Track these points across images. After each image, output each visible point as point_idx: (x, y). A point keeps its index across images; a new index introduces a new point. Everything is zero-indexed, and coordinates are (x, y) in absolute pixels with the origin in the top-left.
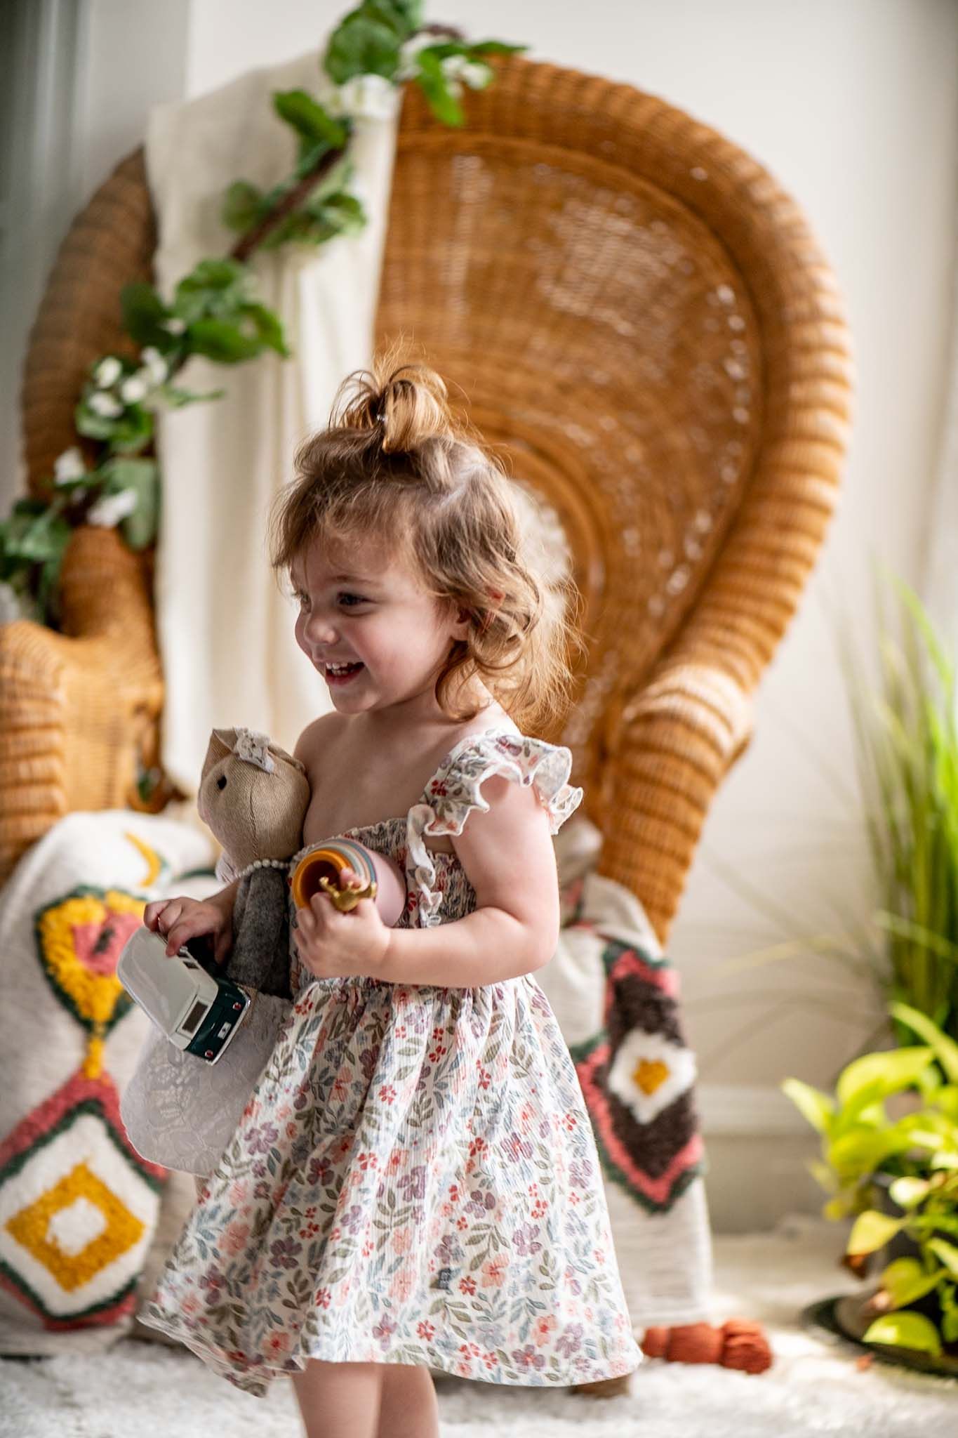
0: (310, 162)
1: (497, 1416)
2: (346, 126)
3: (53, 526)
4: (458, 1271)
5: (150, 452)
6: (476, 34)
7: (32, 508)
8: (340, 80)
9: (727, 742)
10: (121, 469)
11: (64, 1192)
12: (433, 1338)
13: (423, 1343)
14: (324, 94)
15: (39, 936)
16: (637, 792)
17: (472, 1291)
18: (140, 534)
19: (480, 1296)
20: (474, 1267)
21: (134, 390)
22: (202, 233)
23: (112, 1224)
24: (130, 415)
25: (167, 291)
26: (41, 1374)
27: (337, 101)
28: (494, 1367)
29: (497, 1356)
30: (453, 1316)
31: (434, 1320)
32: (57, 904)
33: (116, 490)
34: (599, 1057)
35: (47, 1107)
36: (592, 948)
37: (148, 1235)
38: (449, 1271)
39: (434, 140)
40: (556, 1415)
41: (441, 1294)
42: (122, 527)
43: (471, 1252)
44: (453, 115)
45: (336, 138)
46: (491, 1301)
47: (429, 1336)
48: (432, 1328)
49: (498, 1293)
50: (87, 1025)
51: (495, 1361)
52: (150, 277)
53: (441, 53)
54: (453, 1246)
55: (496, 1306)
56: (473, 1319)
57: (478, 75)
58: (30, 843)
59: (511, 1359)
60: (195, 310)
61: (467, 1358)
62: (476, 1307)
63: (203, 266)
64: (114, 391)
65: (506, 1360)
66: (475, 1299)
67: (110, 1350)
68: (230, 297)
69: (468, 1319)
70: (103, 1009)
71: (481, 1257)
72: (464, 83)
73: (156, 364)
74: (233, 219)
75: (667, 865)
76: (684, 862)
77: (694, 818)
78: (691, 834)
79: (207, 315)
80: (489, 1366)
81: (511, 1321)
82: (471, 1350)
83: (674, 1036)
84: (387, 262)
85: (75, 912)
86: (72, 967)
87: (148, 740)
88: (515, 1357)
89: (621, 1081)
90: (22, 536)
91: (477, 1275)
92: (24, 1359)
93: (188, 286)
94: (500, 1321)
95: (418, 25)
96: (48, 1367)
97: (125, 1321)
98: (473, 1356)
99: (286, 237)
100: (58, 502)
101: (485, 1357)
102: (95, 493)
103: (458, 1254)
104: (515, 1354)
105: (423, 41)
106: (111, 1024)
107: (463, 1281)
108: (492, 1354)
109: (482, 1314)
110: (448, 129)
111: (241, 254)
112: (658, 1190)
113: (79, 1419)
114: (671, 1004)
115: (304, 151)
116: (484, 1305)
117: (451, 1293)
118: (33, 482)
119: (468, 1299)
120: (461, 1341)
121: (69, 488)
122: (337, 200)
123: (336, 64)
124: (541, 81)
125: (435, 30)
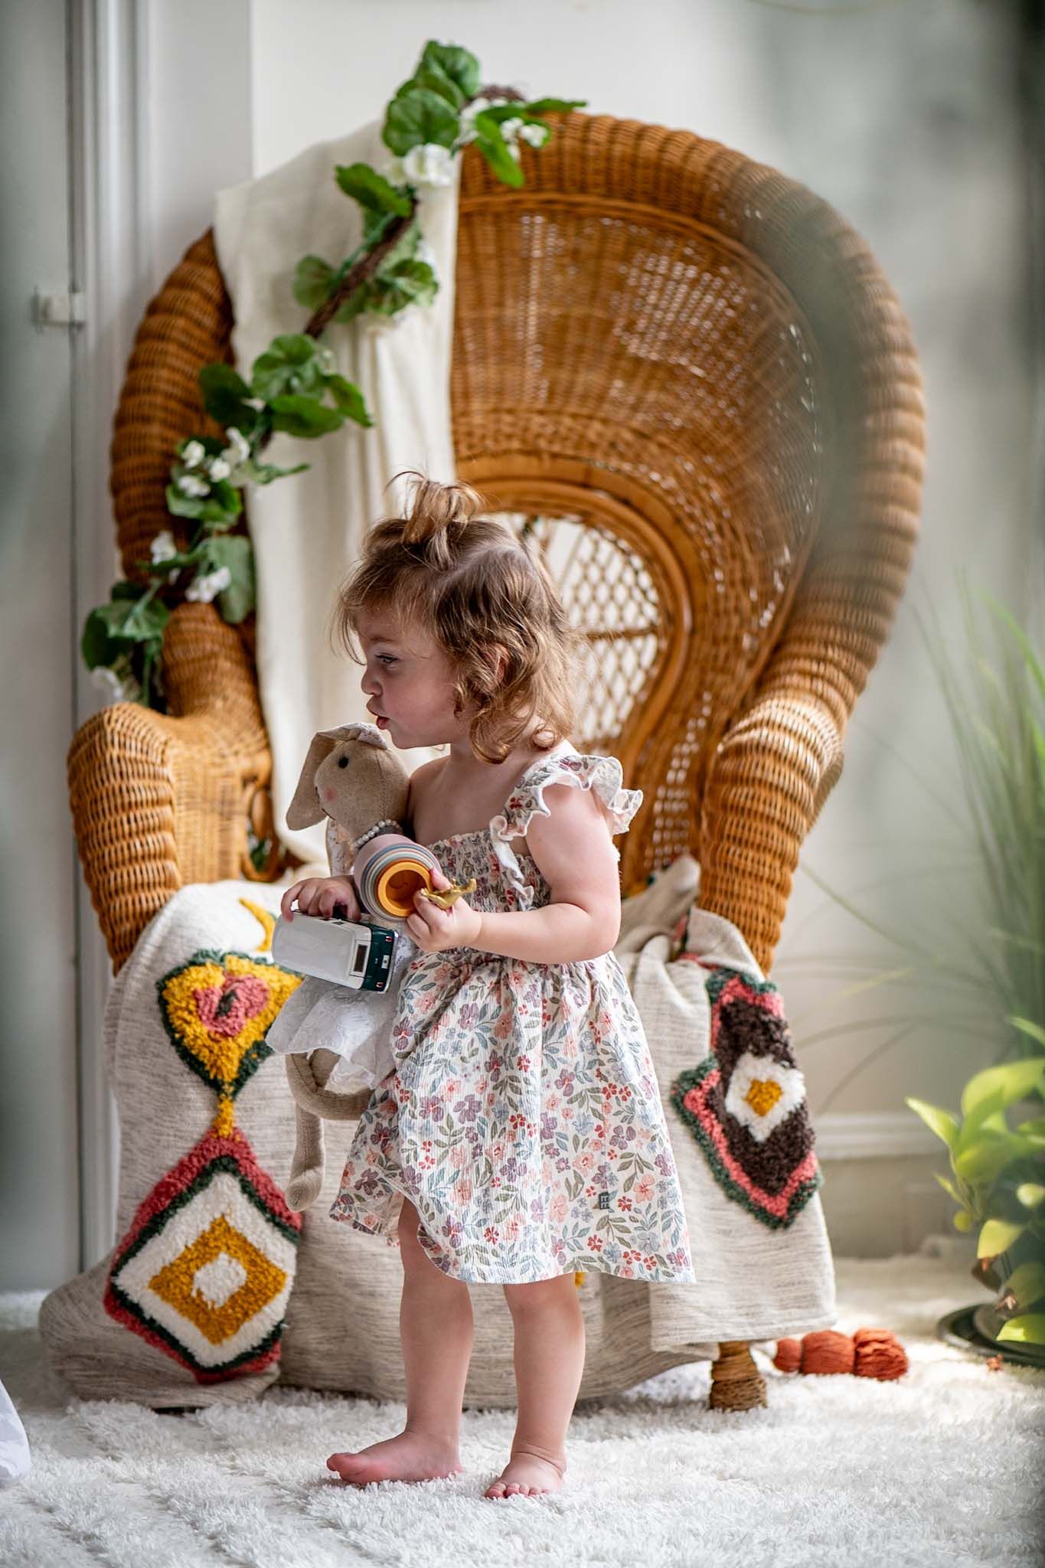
0: (377, 233)
1: (635, 1432)
2: (411, 195)
3: (151, 607)
4: (615, 1193)
5: (242, 528)
6: (533, 95)
7: (128, 592)
8: (401, 153)
9: (816, 770)
10: (212, 547)
11: (204, 1249)
12: (602, 1249)
13: (595, 1254)
14: (385, 165)
15: (163, 1003)
16: (732, 824)
17: (629, 1207)
18: (237, 610)
19: (635, 1210)
20: (627, 1188)
21: (220, 470)
22: (277, 310)
23: (253, 1276)
24: (217, 493)
25: (246, 371)
26: (196, 1424)
27: (400, 171)
28: (654, 1268)
29: (655, 1259)
30: (615, 1231)
31: (602, 1234)
32: (178, 972)
33: (211, 568)
34: (712, 1080)
35: (182, 1167)
36: (699, 977)
37: (289, 1284)
38: (607, 1193)
39: (498, 201)
40: (694, 1428)
41: (605, 1212)
42: (218, 603)
43: (623, 1176)
44: (516, 178)
45: (402, 206)
46: (644, 1212)
47: (598, 1248)
48: (600, 1241)
49: (650, 1205)
50: (215, 1085)
51: (654, 1263)
52: (230, 358)
53: (499, 116)
54: (607, 1174)
55: (649, 1216)
56: (632, 1229)
57: (536, 135)
58: (150, 915)
59: (667, 1261)
60: (276, 387)
61: (629, 1263)
62: (633, 1219)
63: (277, 343)
64: (202, 472)
65: (663, 1263)
66: (632, 1213)
67: (260, 1398)
68: (308, 372)
69: (627, 1231)
70: (230, 1069)
71: (631, 1179)
72: (523, 144)
73: (241, 444)
74: (304, 295)
75: (766, 891)
76: (783, 888)
77: (790, 844)
78: (788, 861)
79: (288, 389)
80: (649, 1268)
81: (663, 1230)
82: (632, 1256)
83: (784, 1057)
84: (458, 324)
85: (196, 978)
86: (197, 1030)
87: (258, 810)
88: (671, 1260)
89: (735, 1104)
90: (123, 620)
91: (631, 1194)
92: (177, 1411)
93: (265, 363)
94: (655, 1230)
95: (476, 90)
96: (201, 1416)
97: (274, 1368)
98: (634, 1260)
99: (360, 308)
100: (156, 583)
101: (646, 1261)
102: (190, 573)
103: (612, 1179)
104: (669, 1256)
105: (481, 105)
106: (239, 1083)
107: (620, 1200)
108: (652, 1258)
109: (638, 1224)
110: (511, 190)
111: (315, 329)
112: (778, 1205)
113: (233, 1459)
114: (779, 1025)
115: (370, 224)
116: (639, 1217)
117: (613, 1211)
118: (128, 567)
119: (626, 1214)
120: (623, 1249)
121: (165, 568)
122: (405, 268)
123: (395, 135)
124: (599, 136)
125: (491, 93)
